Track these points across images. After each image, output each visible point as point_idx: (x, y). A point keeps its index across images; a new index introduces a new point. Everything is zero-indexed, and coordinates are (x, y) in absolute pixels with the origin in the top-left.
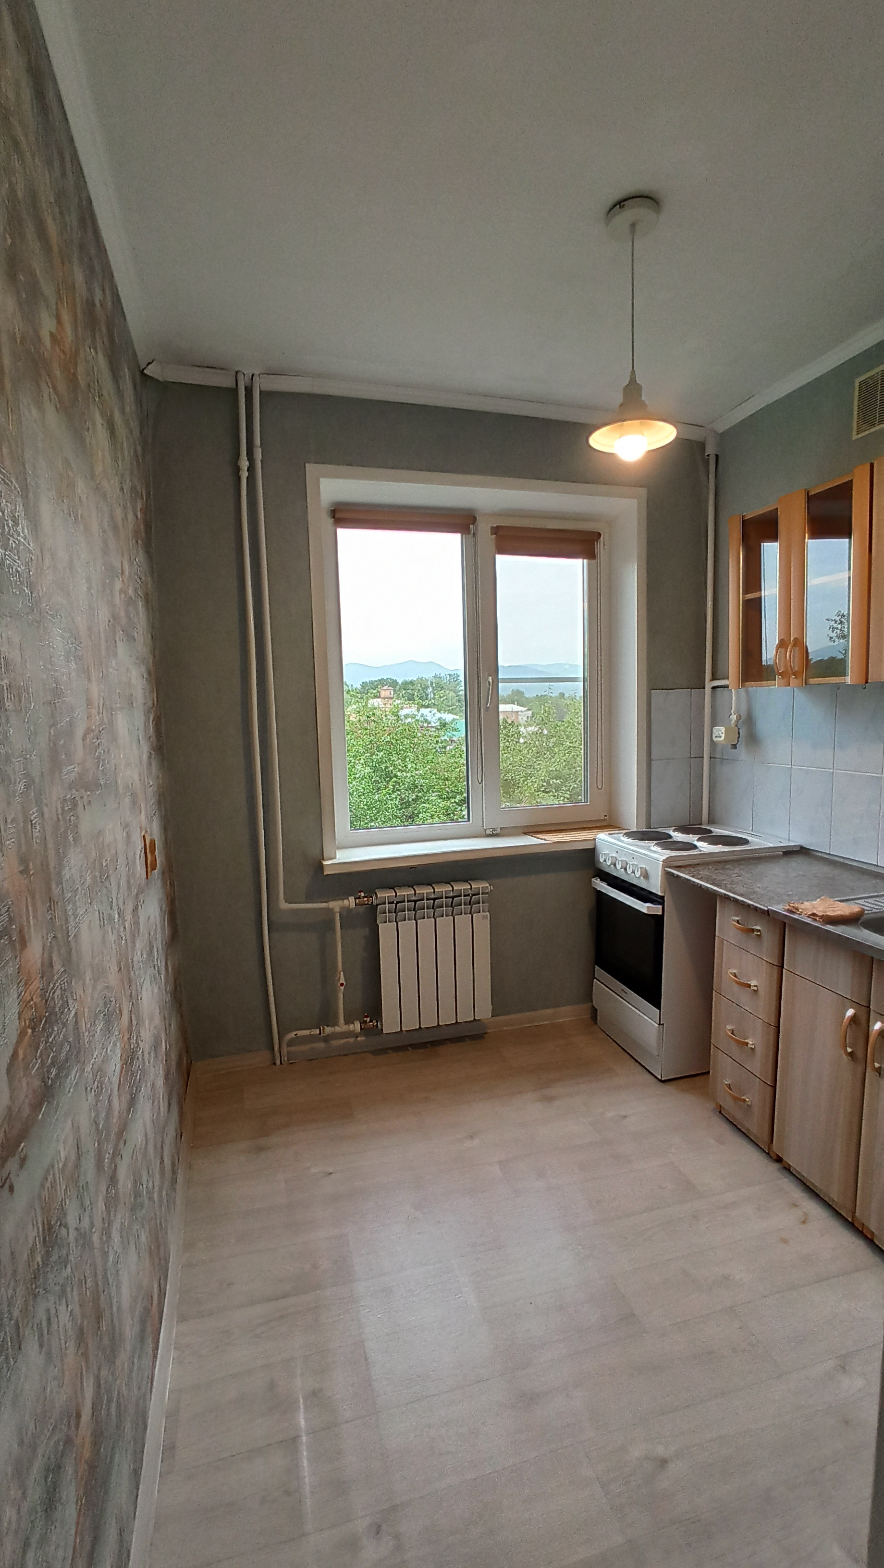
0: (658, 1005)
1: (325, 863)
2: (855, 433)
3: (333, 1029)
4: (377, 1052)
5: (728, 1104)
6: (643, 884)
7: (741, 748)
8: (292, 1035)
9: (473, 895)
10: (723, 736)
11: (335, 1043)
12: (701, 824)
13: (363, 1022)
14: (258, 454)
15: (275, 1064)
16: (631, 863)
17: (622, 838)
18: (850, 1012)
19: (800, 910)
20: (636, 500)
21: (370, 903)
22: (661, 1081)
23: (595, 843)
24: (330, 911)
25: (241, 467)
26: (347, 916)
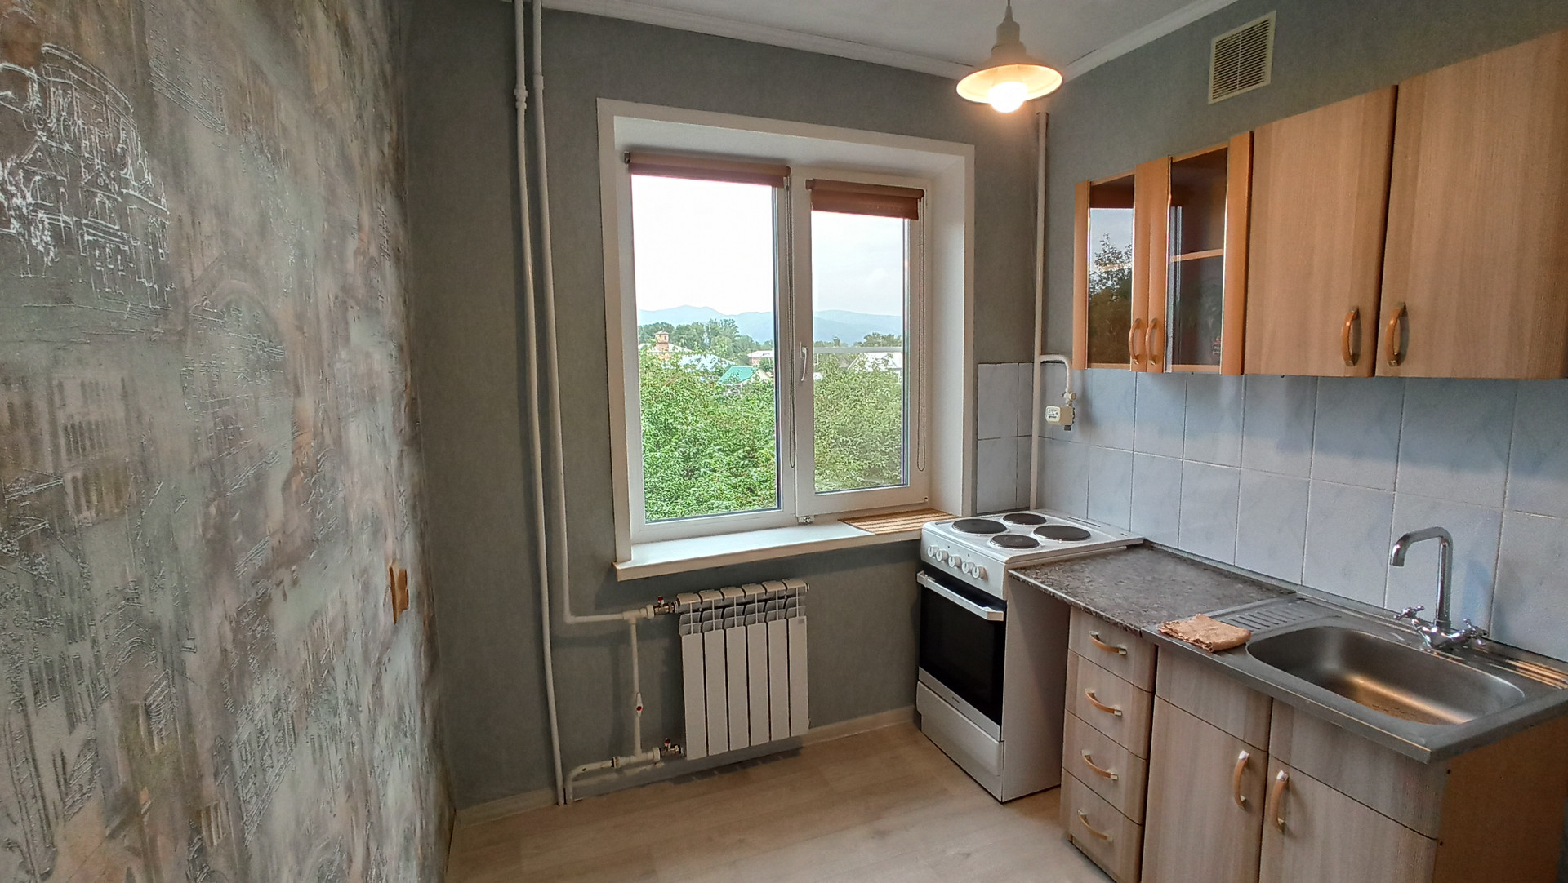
0: (998, 721)
1: (619, 567)
2: (1211, 95)
3: (628, 759)
4: (681, 779)
5: (1084, 839)
6: (981, 586)
7: (1075, 429)
8: (579, 770)
9: (788, 597)
10: (1058, 416)
11: (629, 773)
12: (1028, 509)
13: (663, 749)
14: (540, 83)
15: (557, 804)
16: (967, 561)
17: (952, 529)
18: (1243, 754)
19: (1180, 634)
20: (963, 158)
21: (671, 612)
22: (1001, 803)
23: (921, 534)
24: (625, 624)
25: (518, 97)
26: (644, 626)
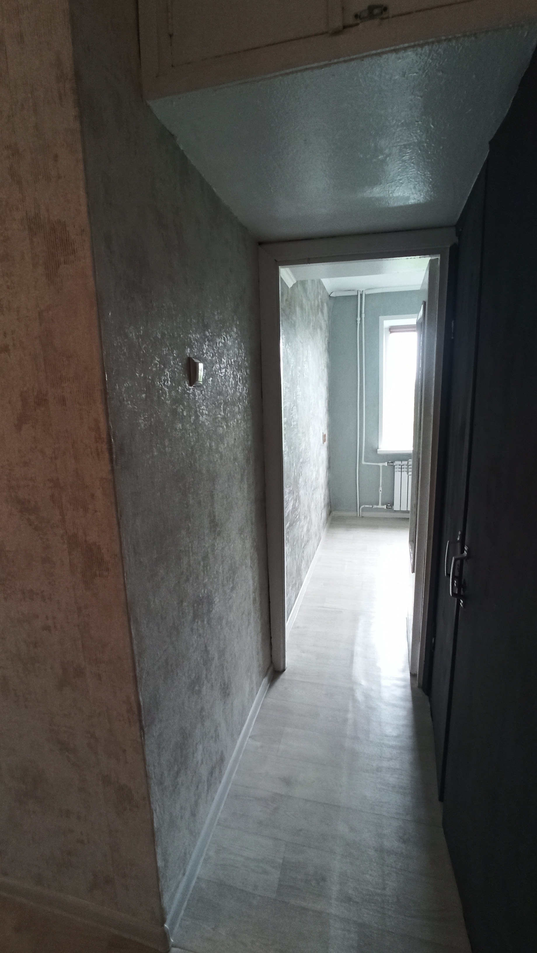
1: (378, 450)
3: (377, 506)
8: (364, 506)
13: (387, 506)
14: (363, 316)
15: (357, 516)
21: (392, 465)
24: (379, 466)
25: (357, 320)
26: (384, 469)
